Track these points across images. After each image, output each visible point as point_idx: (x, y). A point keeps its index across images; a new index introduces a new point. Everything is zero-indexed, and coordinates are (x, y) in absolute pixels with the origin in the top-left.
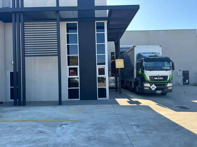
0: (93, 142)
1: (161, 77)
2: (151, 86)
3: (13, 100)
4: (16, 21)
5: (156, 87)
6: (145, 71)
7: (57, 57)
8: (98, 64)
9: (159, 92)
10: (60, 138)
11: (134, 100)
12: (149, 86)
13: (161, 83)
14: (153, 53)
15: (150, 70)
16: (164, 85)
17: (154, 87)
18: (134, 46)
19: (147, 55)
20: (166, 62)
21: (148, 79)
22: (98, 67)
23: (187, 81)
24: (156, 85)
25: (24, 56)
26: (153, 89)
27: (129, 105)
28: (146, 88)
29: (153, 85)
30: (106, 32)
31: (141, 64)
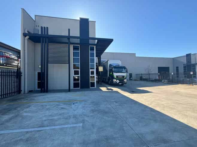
0: (95, 113)
1: (122, 76)
2: (116, 80)
3: (40, 89)
4: (43, 42)
5: (119, 81)
6: (114, 73)
7: (68, 64)
8: (91, 69)
9: (120, 84)
10: (76, 112)
11: (109, 88)
12: (116, 81)
13: (121, 79)
14: (117, 64)
15: (116, 73)
16: (123, 80)
17: (118, 81)
18: (108, 60)
19: (114, 65)
20: (123, 69)
21: (115, 77)
22: (91, 70)
23: (131, 78)
24: (119, 80)
25: (48, 63)
26: (118, 82)
27: (107, 90)
28: (114, 82)
29: (118, 80)
30: (95, 52)
31: (112, 69)
